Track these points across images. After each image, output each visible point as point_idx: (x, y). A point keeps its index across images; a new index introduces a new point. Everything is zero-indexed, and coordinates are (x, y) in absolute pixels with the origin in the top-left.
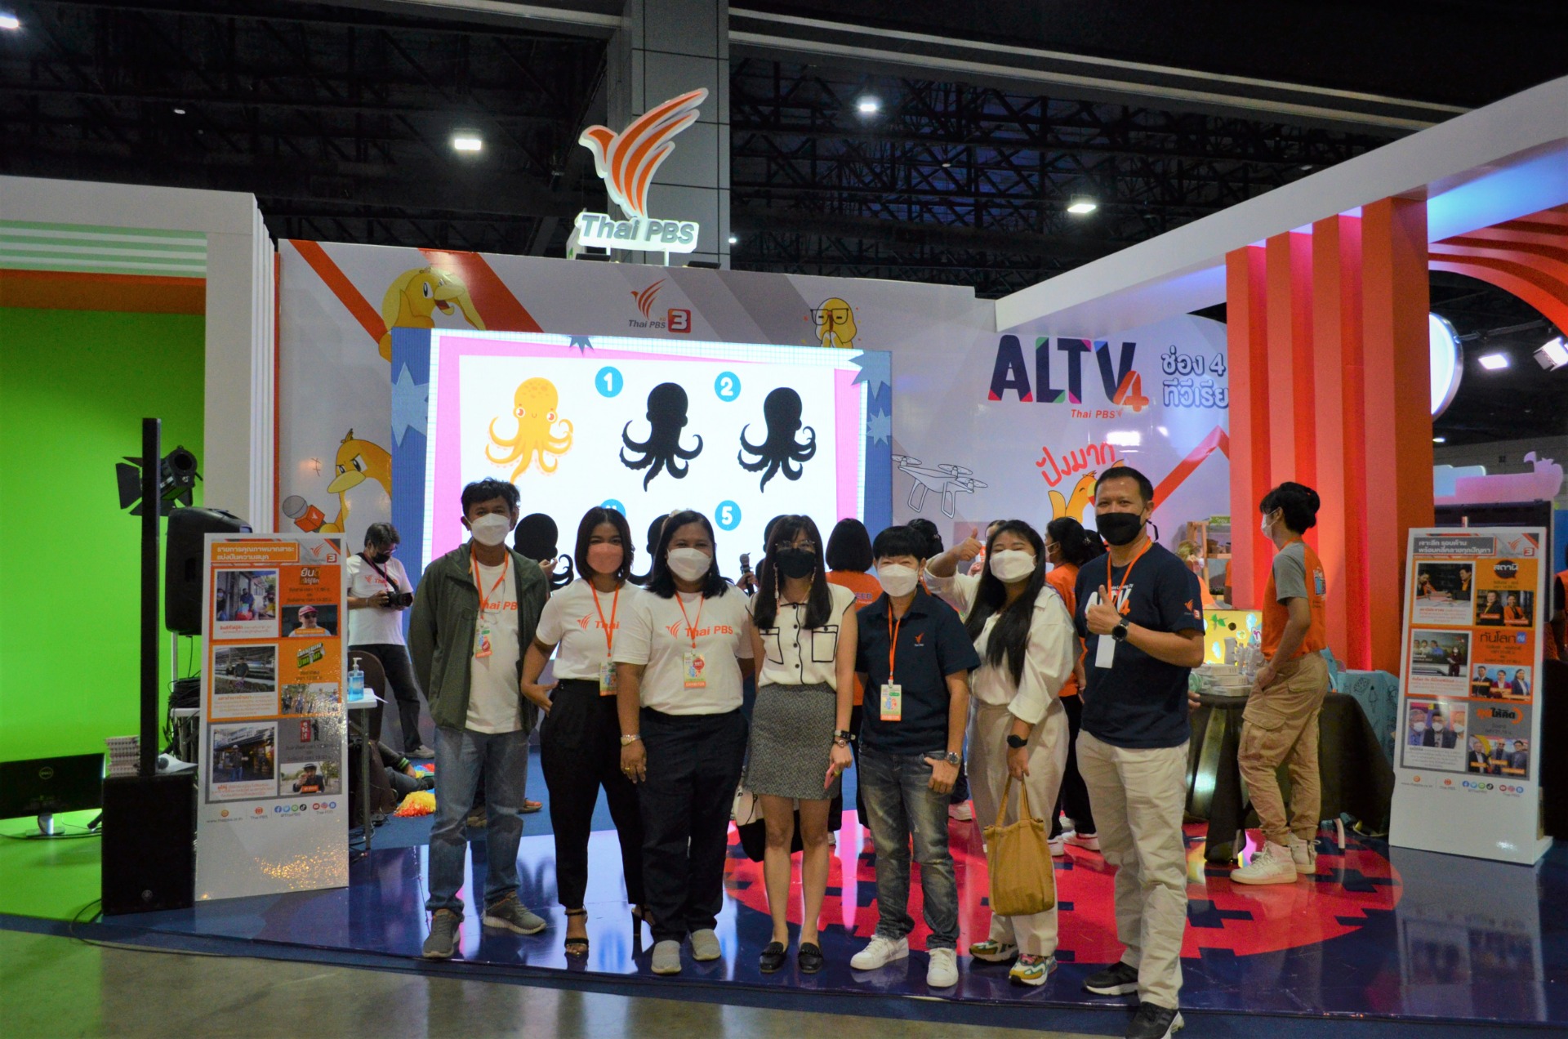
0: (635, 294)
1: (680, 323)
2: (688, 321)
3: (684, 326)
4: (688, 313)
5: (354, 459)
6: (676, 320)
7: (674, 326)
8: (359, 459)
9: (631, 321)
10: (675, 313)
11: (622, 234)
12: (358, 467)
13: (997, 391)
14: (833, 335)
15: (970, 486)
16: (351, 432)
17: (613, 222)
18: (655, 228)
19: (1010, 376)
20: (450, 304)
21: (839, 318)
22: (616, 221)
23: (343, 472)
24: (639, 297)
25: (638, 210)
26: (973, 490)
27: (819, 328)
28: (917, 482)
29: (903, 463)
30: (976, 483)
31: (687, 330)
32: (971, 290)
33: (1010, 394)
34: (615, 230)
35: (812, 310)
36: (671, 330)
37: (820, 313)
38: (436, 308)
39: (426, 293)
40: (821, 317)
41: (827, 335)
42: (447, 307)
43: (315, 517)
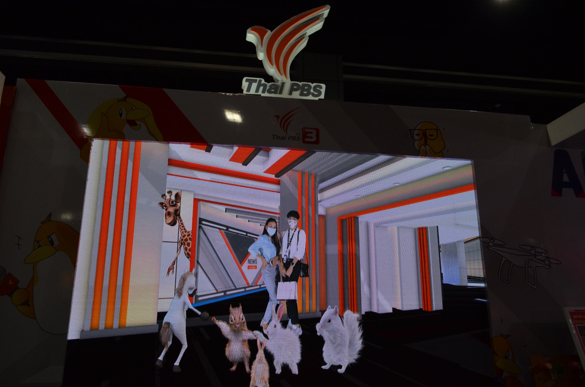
0: (278, 117)
1: (311, 137)
2: (318, 136)
3: (314, 139)
4: (317, 130)
5: (49, 237)
6: (309, 135)
7: (307, 140)
8: (54, 237)
9: (274, 136)
10: (307, 130)
11: (273, 90)
12: (52, 243)
13: (557, 190)
14: (428, 147)
15: (547, 262)
16: (50, 215)
17: (266, 83)
18: (295, 87)
19: (566, 178)
20: (138, 123)
21: (430, 135)
22: (268, 83)
23: (40, 246)
24: (280, 119)
25: (284, 76)
26: (549, 266)
27: (416, 143)
28: (504, 259)
29: (491, 244)
30: (552, 260)
31: (317, 142)
32: (528, 118)
33: (568, 192)
34: (268, 88)
35: (410, 130)
36: (304, 142)
37: (416, 132)
38: (127, 125)
39: (121, 115)
40: (418, 135)
41: (423, 147)
42: (135, 124)
43: (11, 283)
